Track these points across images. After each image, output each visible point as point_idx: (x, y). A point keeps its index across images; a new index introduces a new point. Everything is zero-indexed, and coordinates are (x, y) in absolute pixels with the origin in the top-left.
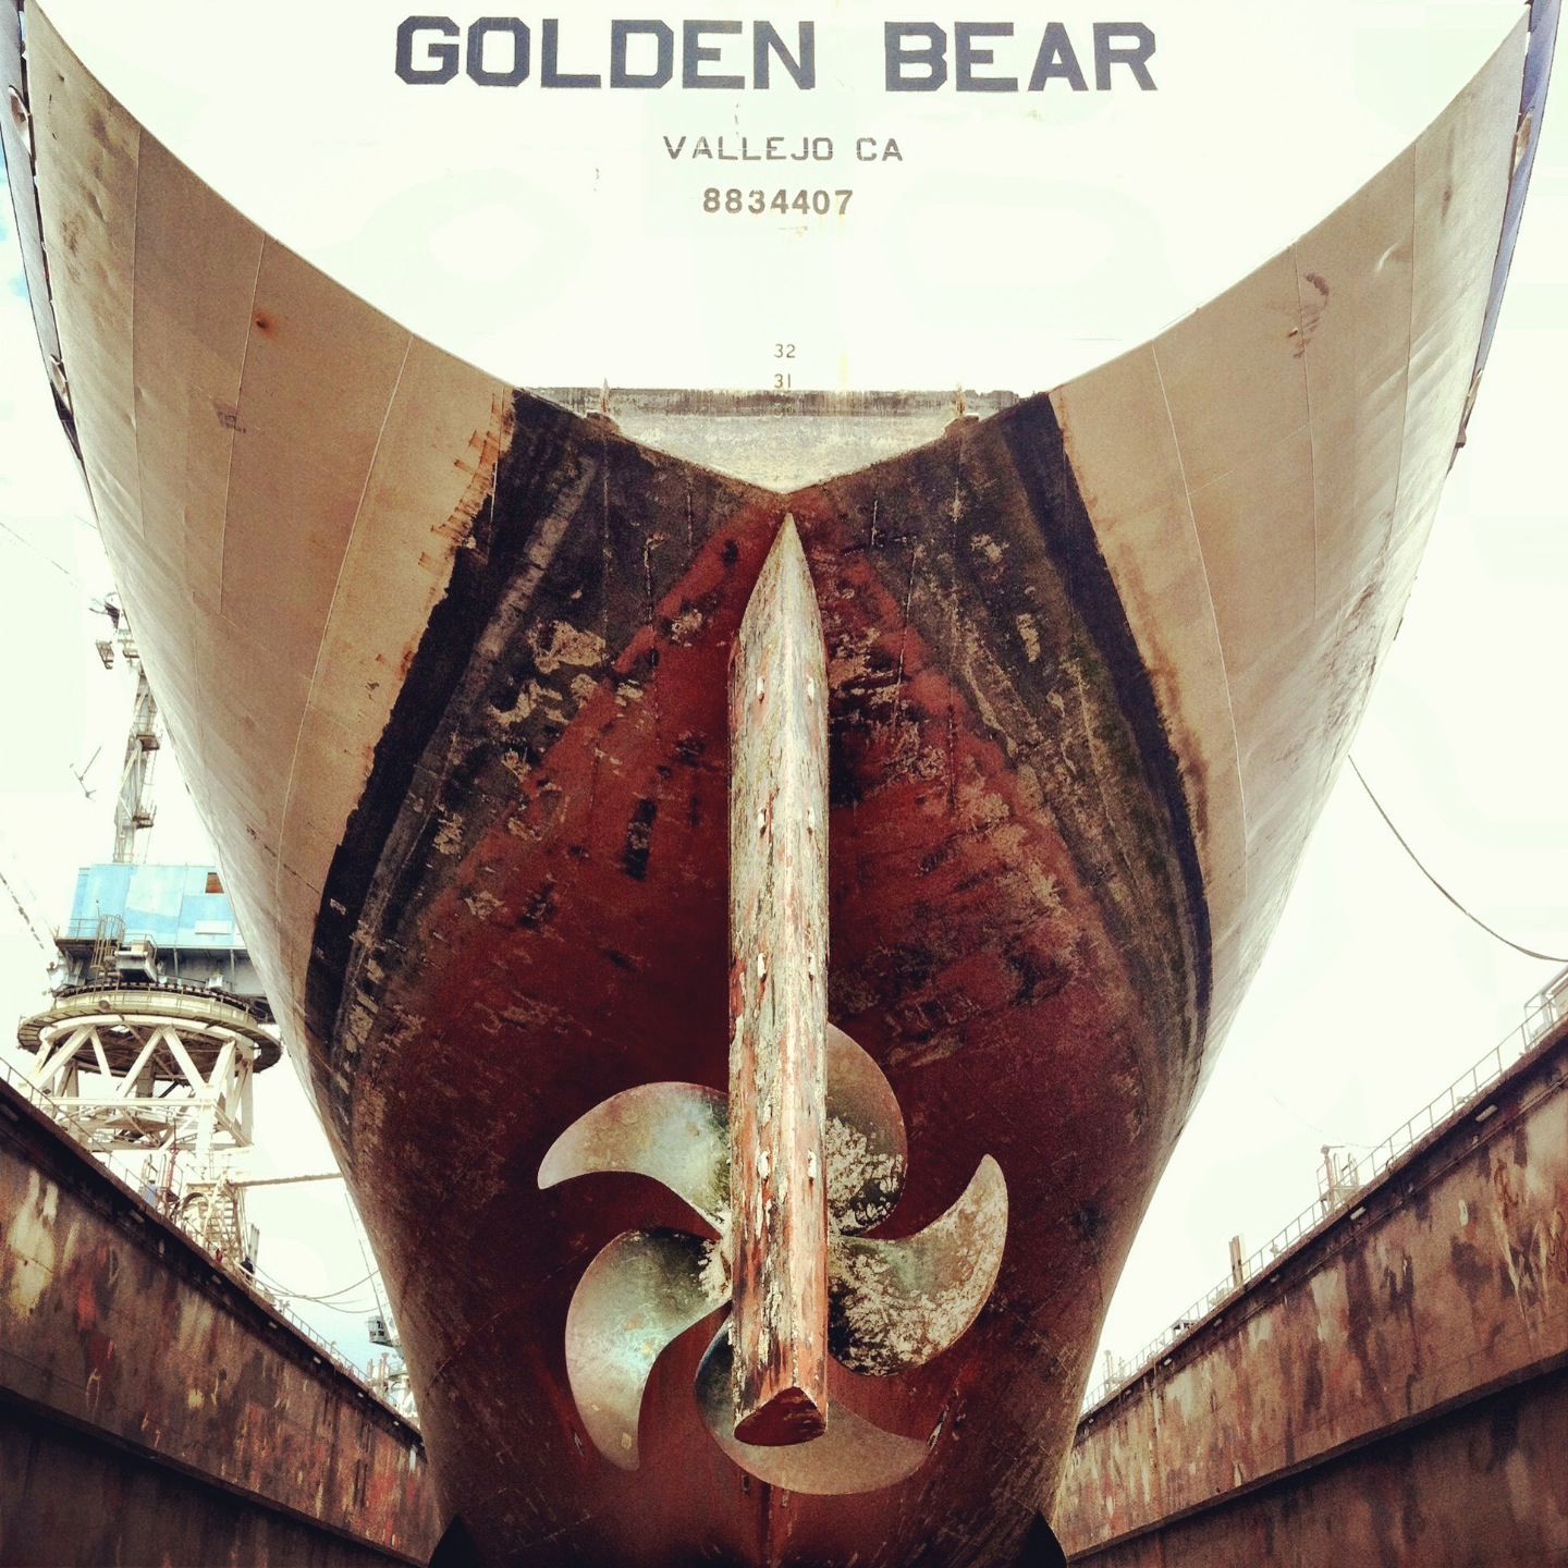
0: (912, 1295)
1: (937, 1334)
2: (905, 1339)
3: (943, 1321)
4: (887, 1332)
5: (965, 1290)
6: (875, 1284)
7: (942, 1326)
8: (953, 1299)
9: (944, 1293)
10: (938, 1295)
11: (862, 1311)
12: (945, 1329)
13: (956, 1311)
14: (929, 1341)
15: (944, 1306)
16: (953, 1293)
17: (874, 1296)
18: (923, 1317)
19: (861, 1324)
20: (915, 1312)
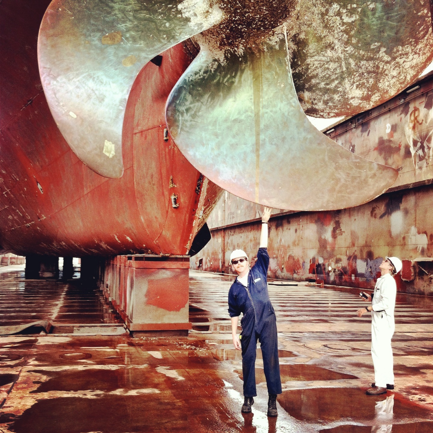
0: (372, 47)
1: (387, 83)
2: (357, 87)
3: (395, 73)
4: (343, 79)
5: (419, 47)
6: (341, 34)
7: (393, 77)
8: (407, 54)
9: (400, 48)
10: (395, 50)
11: (324, 59)
12: (394, 80)
13: (407, 65)
14: (378, 90)
15: (398, 60)
16: (408, 49)
17: (338, 45)
18: (378, 67)
19: (319, 70)
20: (371, 63)
